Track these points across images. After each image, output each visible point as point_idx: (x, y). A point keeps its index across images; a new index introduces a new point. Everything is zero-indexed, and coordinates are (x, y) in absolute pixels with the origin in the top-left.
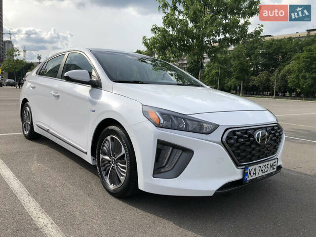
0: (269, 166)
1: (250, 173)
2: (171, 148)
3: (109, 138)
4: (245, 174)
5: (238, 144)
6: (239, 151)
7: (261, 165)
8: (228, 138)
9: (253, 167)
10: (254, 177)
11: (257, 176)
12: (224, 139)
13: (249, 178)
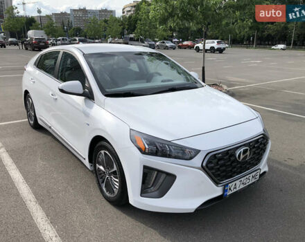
0: (251, 178)
1: (230, 189)
2: (156, 172)
3: (102, 152)
4: (225, 191)
5: (218, 167)
6: (219, 172)
7: (242, 179)
8: (209, 162)
9: (234, 183)
10: (235, 190)
11: (238, 189)
12: (204, 164)
13: (229, 193)
